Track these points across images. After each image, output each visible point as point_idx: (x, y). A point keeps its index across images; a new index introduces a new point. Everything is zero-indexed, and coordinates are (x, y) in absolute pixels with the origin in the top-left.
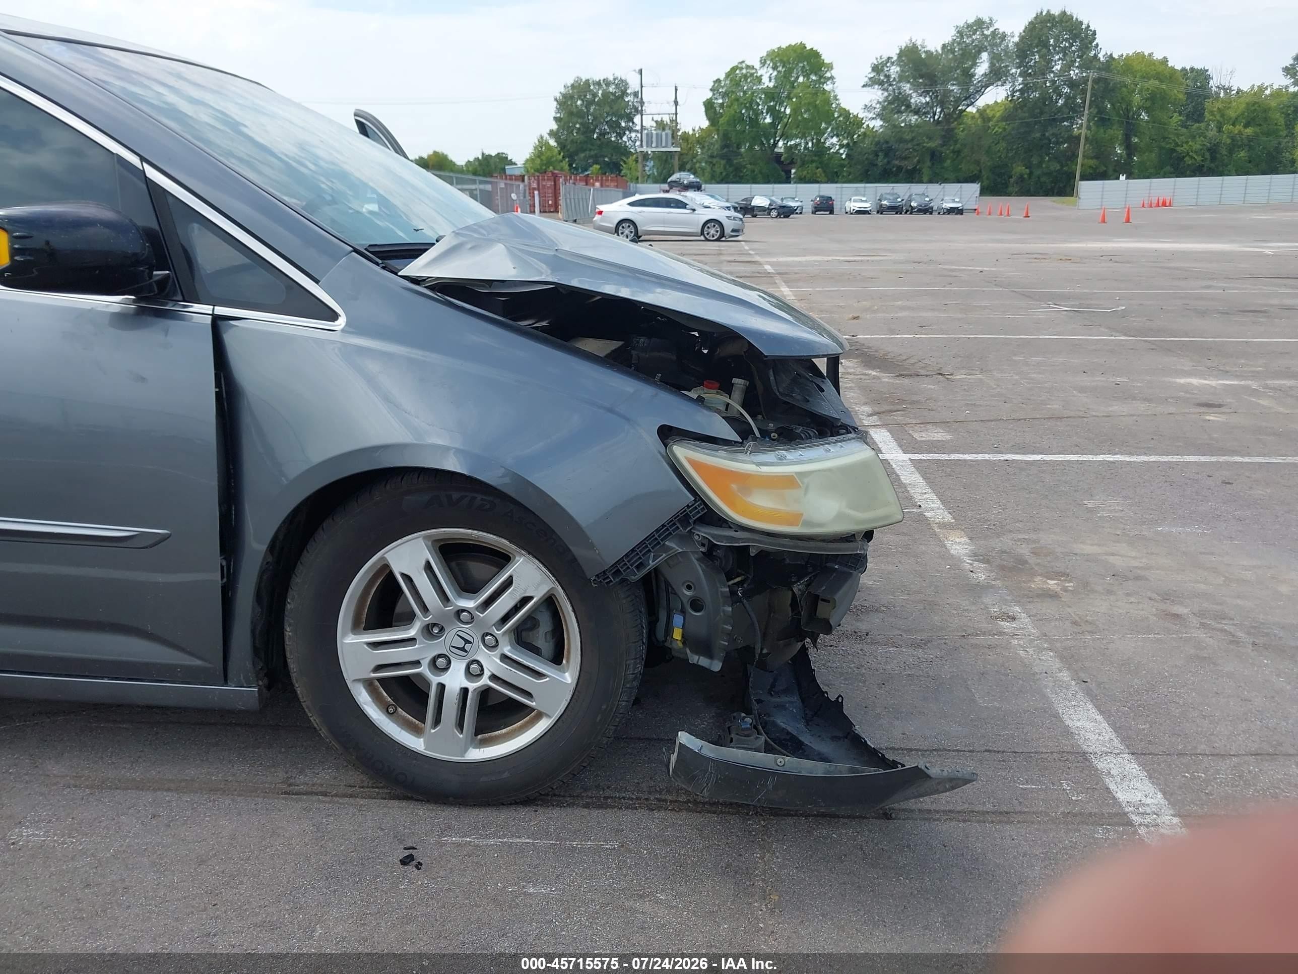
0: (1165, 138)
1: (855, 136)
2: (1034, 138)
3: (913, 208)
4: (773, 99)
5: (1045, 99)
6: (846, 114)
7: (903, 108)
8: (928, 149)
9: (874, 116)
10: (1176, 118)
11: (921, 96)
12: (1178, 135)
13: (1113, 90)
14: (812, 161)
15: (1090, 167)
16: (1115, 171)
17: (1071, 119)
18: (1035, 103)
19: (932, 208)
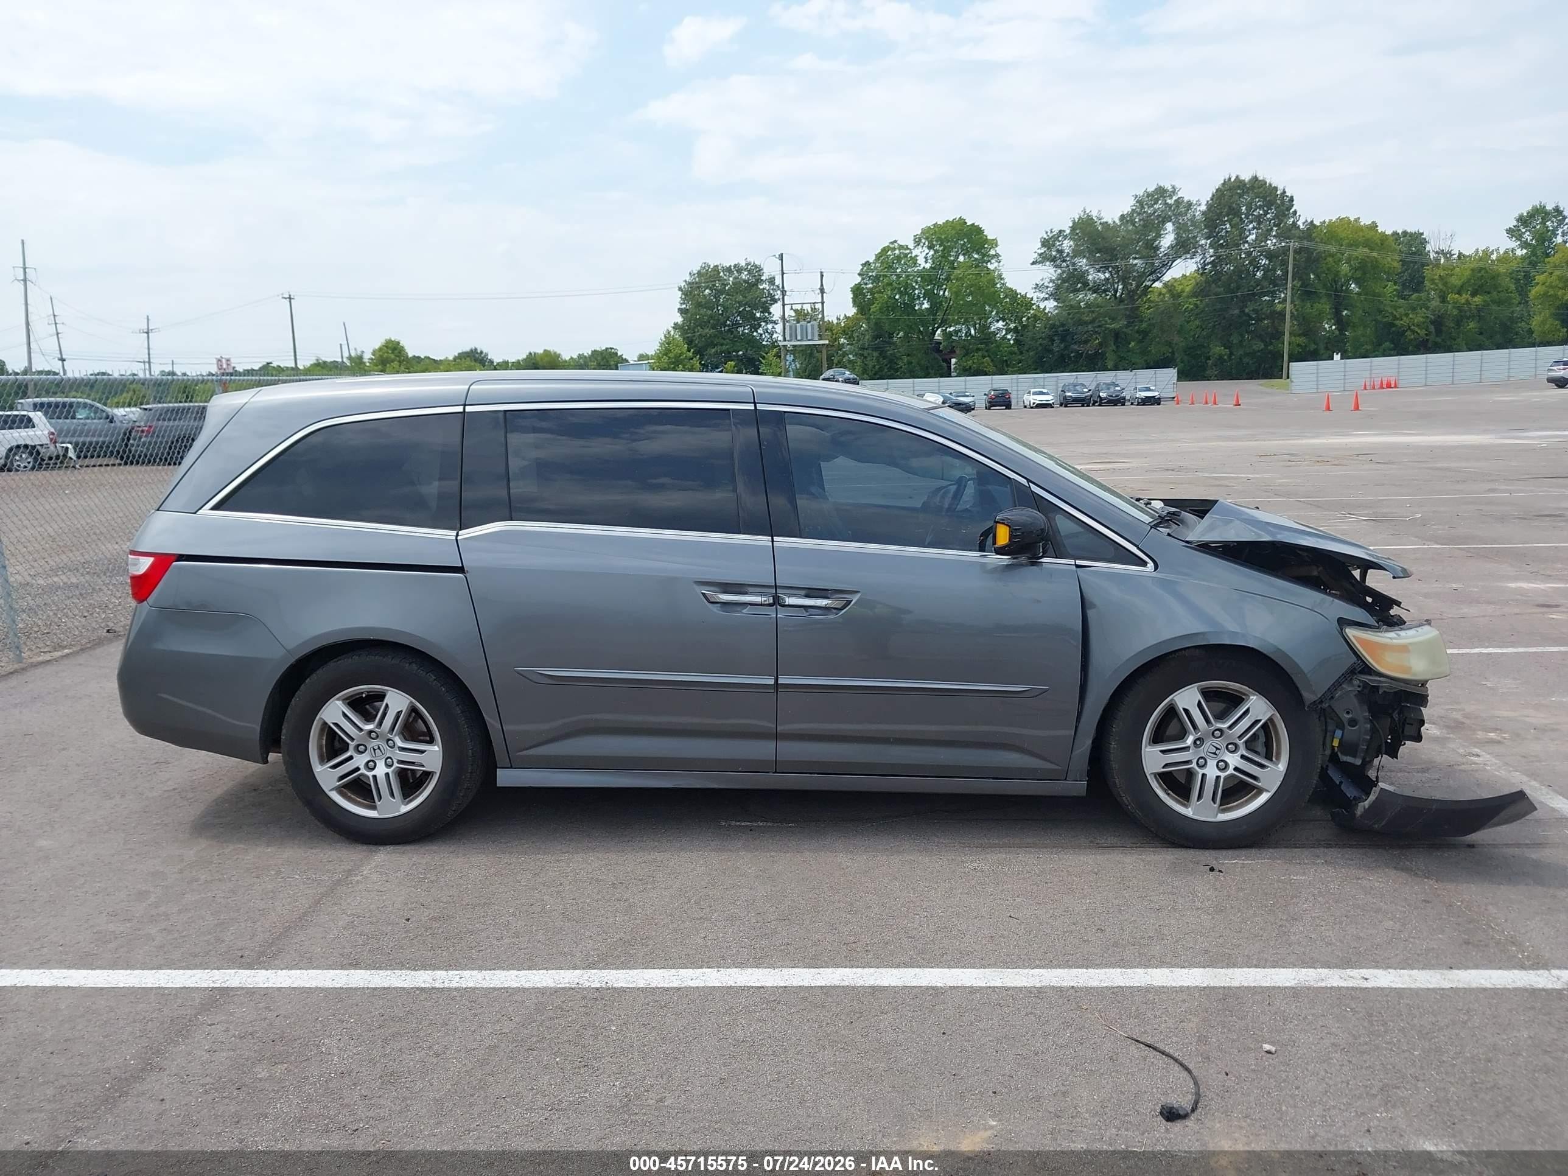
0: (1380, 311)
1: (1024, 319)
2: (1233, 315)
3: (1101, 399)
4: (930, 282)
5: (1240, 271)
6: (1012, 294)
7: (1079, 285)
8: (1111, 330)
9: (1047, 296)
10: (1391, 287)
11: (1099, 271)
12: (1396, 308)
13: (1317, 260)
14: (978, 350)
15: (1298, 345)
16: (1327, 348)
17: (1273, 294)
18: (1231, 277)
19: (1124, 398)
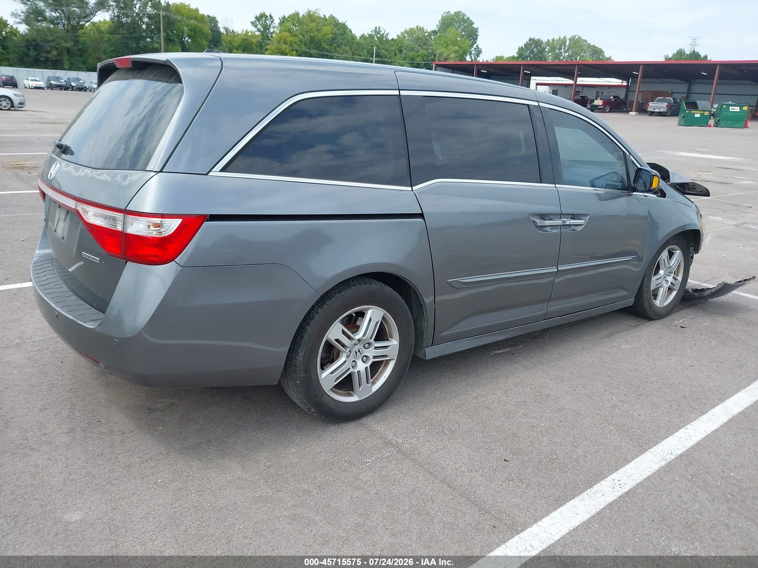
3: (73, 87)
5: (134, 23)
7: (40, 18)
8: (64, 47)
9: (21, 21)
11: (52, 11)
13: (173, 23)
19: (86, 87)
